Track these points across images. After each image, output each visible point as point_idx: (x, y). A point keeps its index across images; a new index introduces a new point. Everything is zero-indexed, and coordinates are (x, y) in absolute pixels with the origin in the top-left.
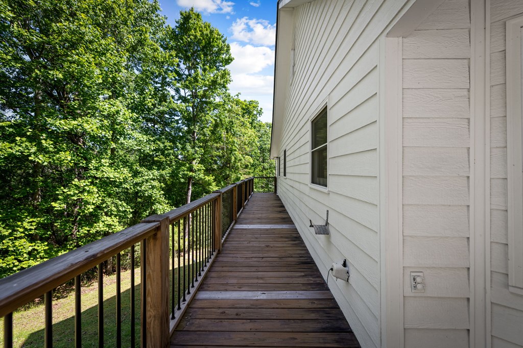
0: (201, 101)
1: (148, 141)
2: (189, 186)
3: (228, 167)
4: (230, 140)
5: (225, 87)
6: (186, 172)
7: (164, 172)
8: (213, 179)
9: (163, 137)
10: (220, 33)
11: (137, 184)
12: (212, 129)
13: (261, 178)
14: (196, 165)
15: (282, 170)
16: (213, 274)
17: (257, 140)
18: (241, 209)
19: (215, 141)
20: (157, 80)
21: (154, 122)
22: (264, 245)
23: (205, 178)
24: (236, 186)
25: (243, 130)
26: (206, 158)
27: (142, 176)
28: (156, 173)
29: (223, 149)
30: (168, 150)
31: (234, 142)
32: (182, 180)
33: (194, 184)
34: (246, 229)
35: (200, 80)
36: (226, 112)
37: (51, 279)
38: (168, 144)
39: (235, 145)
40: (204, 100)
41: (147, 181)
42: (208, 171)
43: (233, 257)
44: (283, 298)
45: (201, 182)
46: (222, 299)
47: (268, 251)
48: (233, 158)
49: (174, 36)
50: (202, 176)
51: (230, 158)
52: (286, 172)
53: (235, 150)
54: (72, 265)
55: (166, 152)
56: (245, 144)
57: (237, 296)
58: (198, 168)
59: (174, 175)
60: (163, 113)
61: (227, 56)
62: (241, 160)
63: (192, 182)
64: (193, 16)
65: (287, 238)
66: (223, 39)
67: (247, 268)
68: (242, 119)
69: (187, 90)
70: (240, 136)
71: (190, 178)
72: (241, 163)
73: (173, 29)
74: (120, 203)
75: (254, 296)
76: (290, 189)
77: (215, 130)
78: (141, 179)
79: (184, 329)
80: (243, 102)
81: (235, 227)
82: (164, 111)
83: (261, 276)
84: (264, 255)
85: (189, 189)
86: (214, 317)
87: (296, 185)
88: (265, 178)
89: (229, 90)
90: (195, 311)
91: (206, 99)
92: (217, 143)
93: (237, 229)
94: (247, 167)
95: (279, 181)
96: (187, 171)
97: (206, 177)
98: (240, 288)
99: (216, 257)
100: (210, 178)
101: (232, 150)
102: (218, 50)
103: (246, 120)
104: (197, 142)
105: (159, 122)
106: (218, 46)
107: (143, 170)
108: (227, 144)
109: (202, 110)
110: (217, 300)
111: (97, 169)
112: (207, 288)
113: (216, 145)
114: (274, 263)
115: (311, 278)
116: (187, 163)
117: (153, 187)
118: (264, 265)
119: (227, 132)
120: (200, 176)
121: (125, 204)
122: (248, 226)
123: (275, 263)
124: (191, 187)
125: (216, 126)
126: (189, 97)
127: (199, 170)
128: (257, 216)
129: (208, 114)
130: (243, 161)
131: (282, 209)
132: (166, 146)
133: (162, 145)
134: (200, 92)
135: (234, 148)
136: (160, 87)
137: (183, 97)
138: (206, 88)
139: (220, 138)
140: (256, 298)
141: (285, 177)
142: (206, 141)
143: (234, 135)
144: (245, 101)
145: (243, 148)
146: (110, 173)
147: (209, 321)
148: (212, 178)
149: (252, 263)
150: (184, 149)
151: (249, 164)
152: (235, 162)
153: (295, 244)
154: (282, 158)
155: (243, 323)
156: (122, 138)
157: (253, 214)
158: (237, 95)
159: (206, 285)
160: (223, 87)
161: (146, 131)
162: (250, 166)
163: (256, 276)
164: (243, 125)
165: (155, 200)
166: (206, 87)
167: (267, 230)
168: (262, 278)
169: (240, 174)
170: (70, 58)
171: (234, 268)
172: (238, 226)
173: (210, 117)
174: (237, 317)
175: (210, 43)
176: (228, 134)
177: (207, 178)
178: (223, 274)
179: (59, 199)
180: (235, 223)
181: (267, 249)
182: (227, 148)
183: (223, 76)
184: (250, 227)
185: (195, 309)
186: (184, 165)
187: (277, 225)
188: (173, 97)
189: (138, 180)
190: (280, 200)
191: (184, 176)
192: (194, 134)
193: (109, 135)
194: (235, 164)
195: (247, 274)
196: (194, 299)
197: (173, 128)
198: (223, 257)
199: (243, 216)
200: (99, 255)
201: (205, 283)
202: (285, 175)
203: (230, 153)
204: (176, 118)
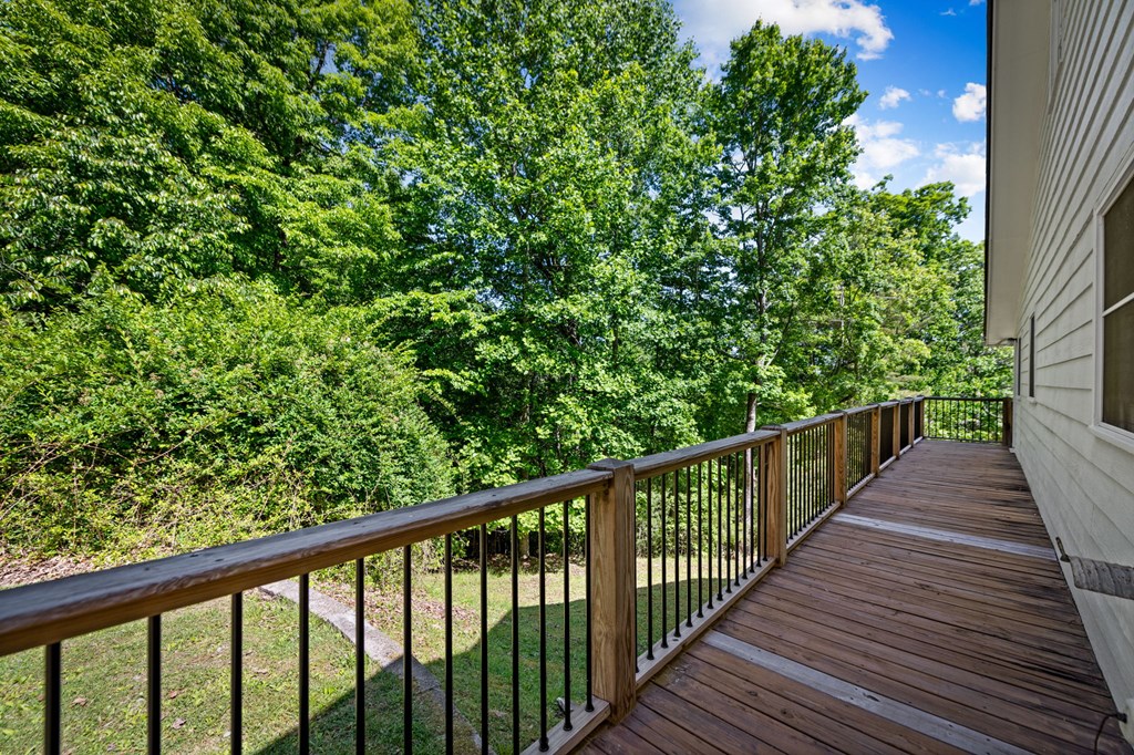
0: (777, 223)
1: (668, 323)
2: (749, 412)
3: (850, 371)
4: (857, 301)
5: (841, 175)
6: (740, 383)
7: (695, 383)
8: (808, 400)
9: (696, 312)
10: (825, 47)
11: (649, 404)
12: (806, 281)
13: (965, 400)
14: (764, 367)
15: (1025, 378)
16: (751, 607)
17: (947, 293)
18: (867, 478)
19: (814, 309)
20: (686, 201)
21: (680, 284)
22: (911, 581)
23: (787, 397)
24: (841, 418)
25: (896, 272)
26: (791, 350)
27: (657, 390)
28: (680, 383)
29: (837, 326)
30: (704, 337)
31: (867, 306)
32: (732, 400)
33: (762, 409)
34: (867, 529)
35: (773, 175)
36: (842, 234)
37: (443, 519)
38: (704, 325)
39: (872, 313)
40: (785, 218)
41: (664, 398)
42: (796, 379)
43: (810, 586)
44: (932, 734)
45: (777, 405)
46: (758, 665)
47: (921, 599)
48: (865, 348)
49: (719, 100)
50: (777, 391)
51: (858, 347)
52: (1035, 384)
53: (871, 327)
54: (468, 509)
55: (700, 342)
56: (903, 308)
57: (796, 673)
58: (769, 373)
59: (716, 387)
60: (696, 263)
61: (848, 95)
62: (891, 350)
63: (757, 402)
64: (760, 38)
65: (1005, 580)
66: (834, 58)
67: (844, 621)
68: (894, 244)
69: (745, 207)
70: (886, 289)
71: (752, 395)
72: (892, 359)
73: (715, 88)
74: (624, 435)
75: (843, 693)
76: (1046, 436)
77: (813, 282)
78: (655, 394)
79: (668, 687)
80: (900, 198)
81: (837, 518)
82: (696, 259)
83: (877, 654)
84: (905, 605)
85: (749, 419)
86: (730, 691)
87: (1061, 426)
88: (981, 399)
89: (853, 177)
90: (696, 665)
91: (790, 213)
92: (819, 312)
93: (840, 524)
94: (911, 368)
95: (1017, 410)
96: (744, 380)
97: (791, 393)
98: (809, 659)
99: (770, 572)
100: (800, 396)
101: (860, 328)
102: (821, 89)
103: (908, 243)
104: (766, 316)
105: (689, 284)
106: (820, 79)
107: (658, 377)
108: (846, 312)
109: (780, 241)
110: (748, 662)
111: (589, 378)
112: (731, 630)
113: (816, 318)
114: (930, 635)
115: (1069, 727)
116: (745, 362)
117: (675, 411)
118: (897, 631)
119: (847, 285)
120: (774, 392)
121: (631, 439)
122: (878, 522)
123: (936, 637)
124: (753, 415)
125: (817, 272)
126: (751, 220)
127: (770, 379)
128: (915, 502)
129: (793, 249)
130: (898, 355)
131: (1021, 495)
132: (699, 329)
133: (691, 329)
134: (776, 201)
135: (867, 321)
136: (690, 214)
137: (737, 222)
138: (790, 190)
139: (827, 302)
140: (847, 699)
141: (1032, 399)
142: (791, 312)
143: (866, 289)
144: (906, 193)
145: (896, 319)
146: (608, 385)
147: (718, 696)
148: (806, 396)
149: (857, 613)
150: (736, 332)
151: (916, 361)
152: (871, 356)
153: (1038, 607)
154: (1026, 341)
155: (794, 738)
156: (626, 322)
157: (904, 496)
158: (882, 184)
159: (732, 624)
160: (834, 175)
161: (664, 305)
162: (918, 368)
163: (862, 649)
164: (897, 257)
165: (681, 435)
166: (788, 186)
167: (938, 544)
168: (878, 660)
169: (888, 387)
170: (555, 207)
171: (808, 611)
172: (844, 517)
173: (800, 253)
174: (782, 718)
175: (799, 82)
176: (849, 289)
177: (792, 396)
178: (775, 614)
179: (544, 423)
180: (839, 509)
181: (921, 593)
182: (848, 323)
183: (832, 149)
184: (880, 527)
185: (696, 661)
186: (739, 368)
187: (980, 539)
188: (714, 229)
189: (652, 397)
190: (1018, 468)
191: (738, 391)
192: (760, 301)
193: (605, 319)
194: (870, 363)
195: (837, 634)
196: (698, 639)
197: (716, 292)
198: (784, 577)
199: (868, 495)
200: (503, 504)
201: (730, 617)
202: (1032, 394)
203: (857, 336)
204: (724, 269)
